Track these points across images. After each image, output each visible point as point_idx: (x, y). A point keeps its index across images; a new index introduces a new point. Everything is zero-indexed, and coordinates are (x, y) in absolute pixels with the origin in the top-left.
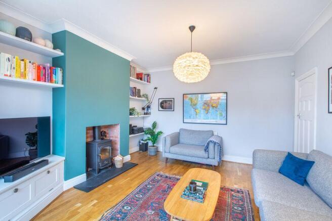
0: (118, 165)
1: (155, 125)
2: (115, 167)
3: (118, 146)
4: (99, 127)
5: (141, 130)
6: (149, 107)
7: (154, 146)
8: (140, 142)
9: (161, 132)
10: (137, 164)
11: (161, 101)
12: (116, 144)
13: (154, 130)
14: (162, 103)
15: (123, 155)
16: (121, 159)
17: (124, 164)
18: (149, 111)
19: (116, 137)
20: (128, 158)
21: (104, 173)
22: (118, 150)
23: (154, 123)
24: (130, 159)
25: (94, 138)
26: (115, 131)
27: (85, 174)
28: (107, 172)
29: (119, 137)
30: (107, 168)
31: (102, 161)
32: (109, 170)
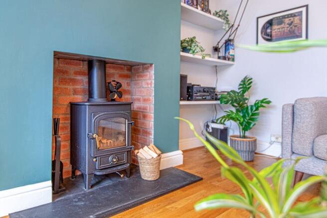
0: (148, 173)
1: (246, 84)
2: (140, 177)
3: (150, 124)
4: (104, 63)
5: (210, 93)
6: (228, 43)
7: (244, 137)
8: (208, 126)
9: (265, 102)
10: (202, 179)
11: (262, 22)
12: (145, 117)
13: (246, 95)
14: (265, 28)
15: (163, 148)
16: (155, 156)
17: (162, 173)
18: (231, 52)
19: (145, 100)
20: (175, 158)
21: (108, 187)
22: (149, 134)
23: (244, 81)
24: (182, 163)
25: (90, 95)
26: (144, 85)
27: (50, 183)
28: (114, 186)
29: (152, 98)
30: (114, 175)
31: (102, 154)
32: (122, 184)
